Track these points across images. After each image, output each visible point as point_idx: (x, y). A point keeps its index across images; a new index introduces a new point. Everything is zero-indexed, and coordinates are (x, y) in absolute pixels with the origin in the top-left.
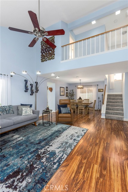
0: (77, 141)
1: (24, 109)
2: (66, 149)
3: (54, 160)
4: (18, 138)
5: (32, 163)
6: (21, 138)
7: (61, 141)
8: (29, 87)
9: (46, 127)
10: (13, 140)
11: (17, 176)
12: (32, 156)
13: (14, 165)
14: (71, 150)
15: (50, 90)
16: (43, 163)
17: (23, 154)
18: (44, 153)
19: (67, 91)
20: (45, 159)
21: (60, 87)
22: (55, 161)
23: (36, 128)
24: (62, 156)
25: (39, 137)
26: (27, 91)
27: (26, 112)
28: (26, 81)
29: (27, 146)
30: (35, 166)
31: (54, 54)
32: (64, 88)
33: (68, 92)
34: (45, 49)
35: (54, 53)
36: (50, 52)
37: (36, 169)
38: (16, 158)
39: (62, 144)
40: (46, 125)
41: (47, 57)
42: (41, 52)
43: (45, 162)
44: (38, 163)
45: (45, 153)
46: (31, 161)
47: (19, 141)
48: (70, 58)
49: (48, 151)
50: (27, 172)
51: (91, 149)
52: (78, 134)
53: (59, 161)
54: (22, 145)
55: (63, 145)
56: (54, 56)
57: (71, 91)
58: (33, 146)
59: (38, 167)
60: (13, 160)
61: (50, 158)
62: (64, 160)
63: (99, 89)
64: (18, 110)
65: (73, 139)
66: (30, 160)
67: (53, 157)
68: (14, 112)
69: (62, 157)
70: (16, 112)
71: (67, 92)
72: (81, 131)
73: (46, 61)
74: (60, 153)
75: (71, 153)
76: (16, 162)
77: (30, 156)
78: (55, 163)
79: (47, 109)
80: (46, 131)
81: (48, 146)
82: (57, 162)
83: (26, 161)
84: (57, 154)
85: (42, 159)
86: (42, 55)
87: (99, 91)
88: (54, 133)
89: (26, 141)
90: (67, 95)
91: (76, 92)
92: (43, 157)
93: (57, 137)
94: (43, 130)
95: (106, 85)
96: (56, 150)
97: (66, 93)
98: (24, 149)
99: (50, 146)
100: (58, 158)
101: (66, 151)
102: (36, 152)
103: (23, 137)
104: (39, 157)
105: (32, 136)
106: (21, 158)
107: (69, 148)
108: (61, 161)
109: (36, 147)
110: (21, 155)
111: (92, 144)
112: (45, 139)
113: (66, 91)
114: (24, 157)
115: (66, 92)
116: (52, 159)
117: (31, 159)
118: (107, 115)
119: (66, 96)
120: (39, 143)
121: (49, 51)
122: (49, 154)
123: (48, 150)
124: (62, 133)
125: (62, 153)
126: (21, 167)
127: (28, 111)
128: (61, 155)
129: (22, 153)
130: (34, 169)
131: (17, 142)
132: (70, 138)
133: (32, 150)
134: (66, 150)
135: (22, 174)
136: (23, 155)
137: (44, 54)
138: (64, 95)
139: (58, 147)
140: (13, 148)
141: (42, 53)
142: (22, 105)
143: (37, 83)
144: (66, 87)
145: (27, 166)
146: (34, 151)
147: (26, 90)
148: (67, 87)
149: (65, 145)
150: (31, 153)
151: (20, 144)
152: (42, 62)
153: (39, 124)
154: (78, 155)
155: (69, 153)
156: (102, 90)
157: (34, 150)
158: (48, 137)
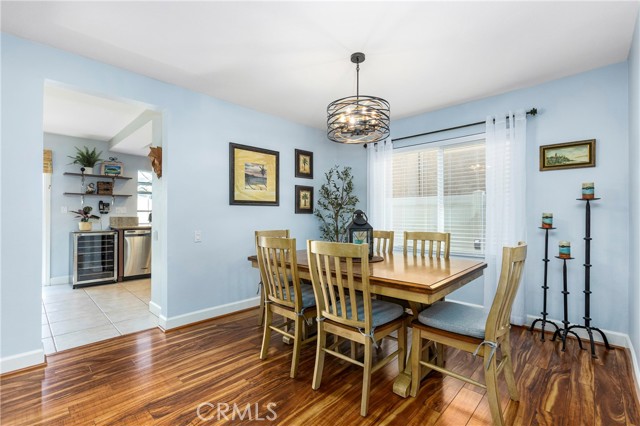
21: (233, 147)
32: (275, 153)
33: (317, 183)
57: (335, 177)
71: (303, 182)
90: (304, 203)
97: (298, 189)
113: (298, 174)
115: (291, 181)
119: (299, 210)
138: (276, 203)
144: (298, 153)
156: (582, 155)
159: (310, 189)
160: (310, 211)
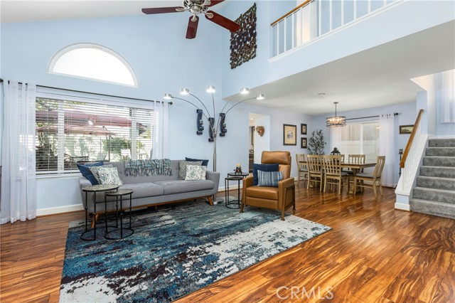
0: (281, 248)
1: (189, 167)
2: (246, 256)
3: (206, 270)
4: (168, 219)
5: (164, 263)
6: (173, 221)
7: (244, 239)
8: (206, 124)
9: (229, 210)
10: (158, 223)
11: (132, 275)
12: (172, 253)
13: (137, 259)
14: (254, 262)
15: (259, 132)
16: (185, 268)
17: (159, 246)
18: (196, 253)
19: (305, 134)
20: (191, 262)
21: (284, 125)
22: (208, 272)
23: (208, 208)
24: (229, 267)
25: (206, 225)
26: (201, 134)
27: (192, 174)
28: (200, 113)
29: (175, 236)
30: (166, 269)
31: (256, 47)
32: (296, 126)
33: (308, 136)
34: (238, 39)
35: (255, 43)
36: (248, 43)
37: (165, 275)
38: (146, 249)
39: (243, 246)
40: (232, 206)
41: (242, 55)
42: (231, 47)
43: (188, 269)
44: (175, 266)
45: (198, 255)
46: (165, 260)
47: (166, 225)
48: (299, 44)
49: (205, 253)
50: (149, 274)
51: (309, 273)
52: (294, 235)
53: (214, 275)
54: (167, 232)
55: (245, 248)
56: (255, 51)
57: (316, 134)
58: (184, 237)
59: (171, 272)
60: (140, 251)
61: (201, 264)
62: (227, 274)
63: (401, 127)
64: (179, 168)
65: (275, 242)
66: (165, 258)
67: (208, 264)
68: (172, 173)
69: (227, 270)
70: (174, 172)
71: (304, 136)
72: (309, 228)
73: (240, 65)
74: (227, 261)
75: (251, 267)
76: (142, 255)
77: (169, 252)
78: (204, 276)
79: (237, 171)
80: (225, 216)
81: (212, 244)
82: (211, 274)
83: (159, 257)
84: (219, 262)
85: (186, 263)
86: (233, 54)
87: (401, 133)
88: (239, 223)
89: (178, 228)
90: (304, 144)
91: (329, 138)
92: (191, 259)
93: (242, 231)
94: (221, 214)
95: (421, 111)
96: (222, 253)
97: (302, 139)
98: (166, 239)
99: (215, 244)
100: (218, 268)
101: (241, 261)
102: (183, 248)
103: (177, 220)
104: (183, 258)
105: (194, 221)
106: (153, 250)
107: (253, 257)
108: (220, 276)
109: (187, 240)
110: (156, 247)
111: (321, 262)
112: (213, 230)
113: (302, 133)
114: (159, 251)
115: (300, 136)
116: (204, 267)
117: (167, 257)
118: (416, 201)
119: (302, 147)
120: (198, 235)
121: (245, 42)
122: (205, 257)
123: (207, 250)
124: (259, 225)
125: (232, 262)
126: (145, 264)
127: (196, 173)
128: (227, 265)
129: (159, 244)
130: (162, 274)
131: (163, 225)
132: (270, 238)
133: (178, 243)
134: (243, 259)
135: (140, 275)
136: (159, 249)
137: (235, 50)
138: (295, 145)
139: (230, 250)
140: (151, 233)
141: (233, 50)
142: (188, 160)
143: (223, 116)
144: (302, 125)
145: (154, 266)
146: (180, 246)
147: (200, 131)
148: (305, 125)
149: (247, 249)
150: (173, 248)
151: (165, 231)
152: (232, 68)
153: (219, 203)
154: (264, 275)
155: (248, 265)
156: (411, 129)
157: (182, 244)
158: (222, 229)
159: (306, 139)
160: (305, 147)
